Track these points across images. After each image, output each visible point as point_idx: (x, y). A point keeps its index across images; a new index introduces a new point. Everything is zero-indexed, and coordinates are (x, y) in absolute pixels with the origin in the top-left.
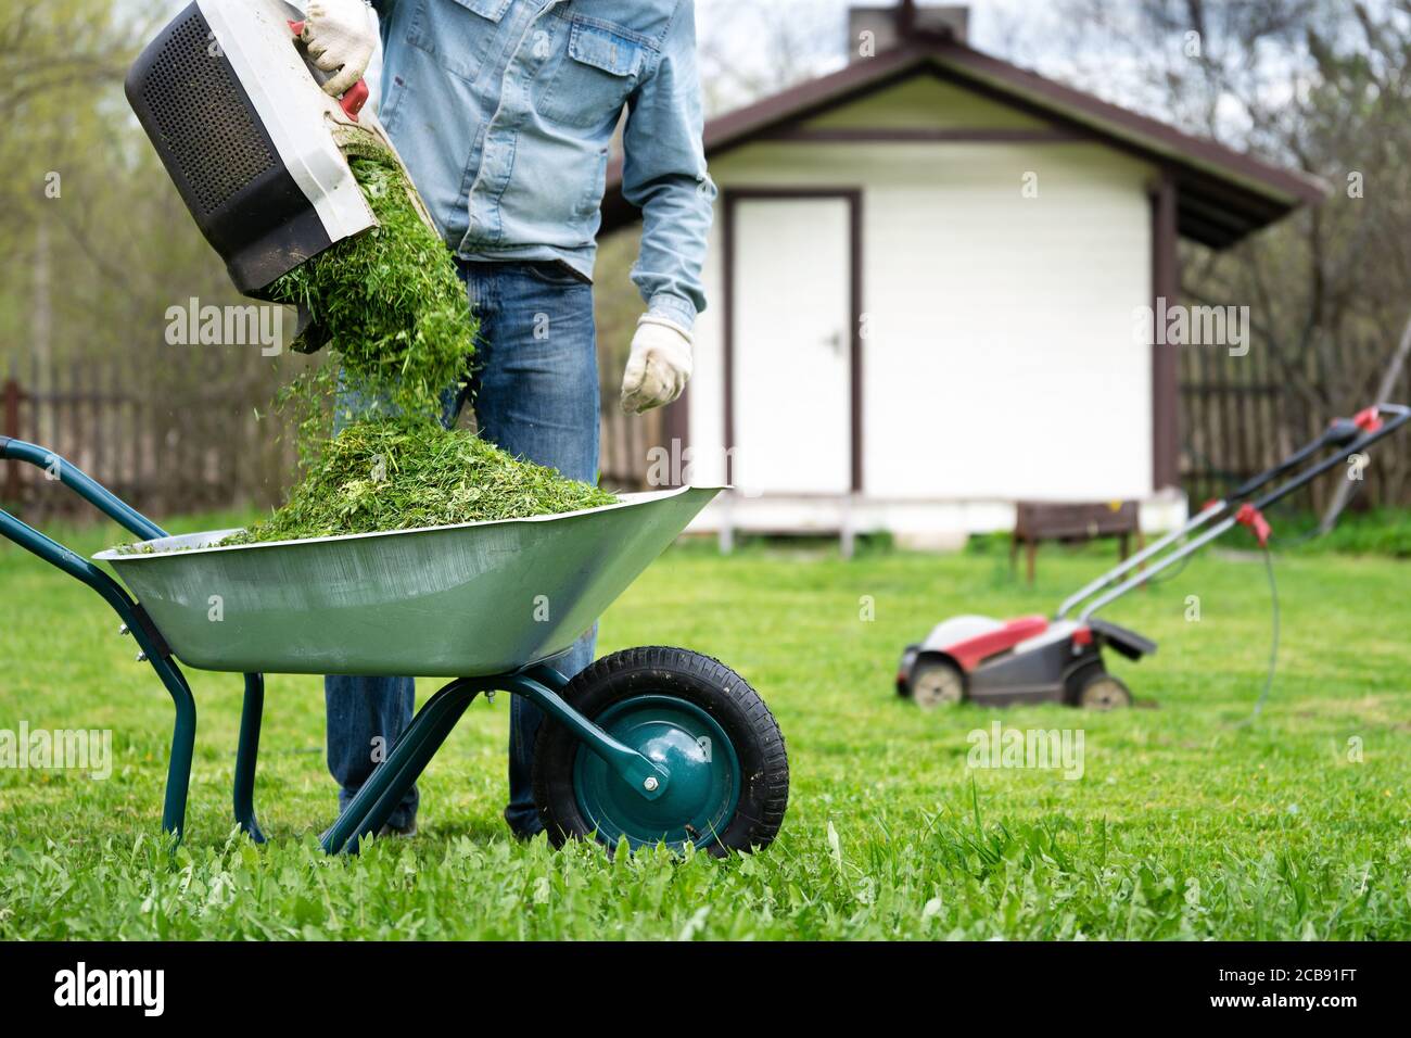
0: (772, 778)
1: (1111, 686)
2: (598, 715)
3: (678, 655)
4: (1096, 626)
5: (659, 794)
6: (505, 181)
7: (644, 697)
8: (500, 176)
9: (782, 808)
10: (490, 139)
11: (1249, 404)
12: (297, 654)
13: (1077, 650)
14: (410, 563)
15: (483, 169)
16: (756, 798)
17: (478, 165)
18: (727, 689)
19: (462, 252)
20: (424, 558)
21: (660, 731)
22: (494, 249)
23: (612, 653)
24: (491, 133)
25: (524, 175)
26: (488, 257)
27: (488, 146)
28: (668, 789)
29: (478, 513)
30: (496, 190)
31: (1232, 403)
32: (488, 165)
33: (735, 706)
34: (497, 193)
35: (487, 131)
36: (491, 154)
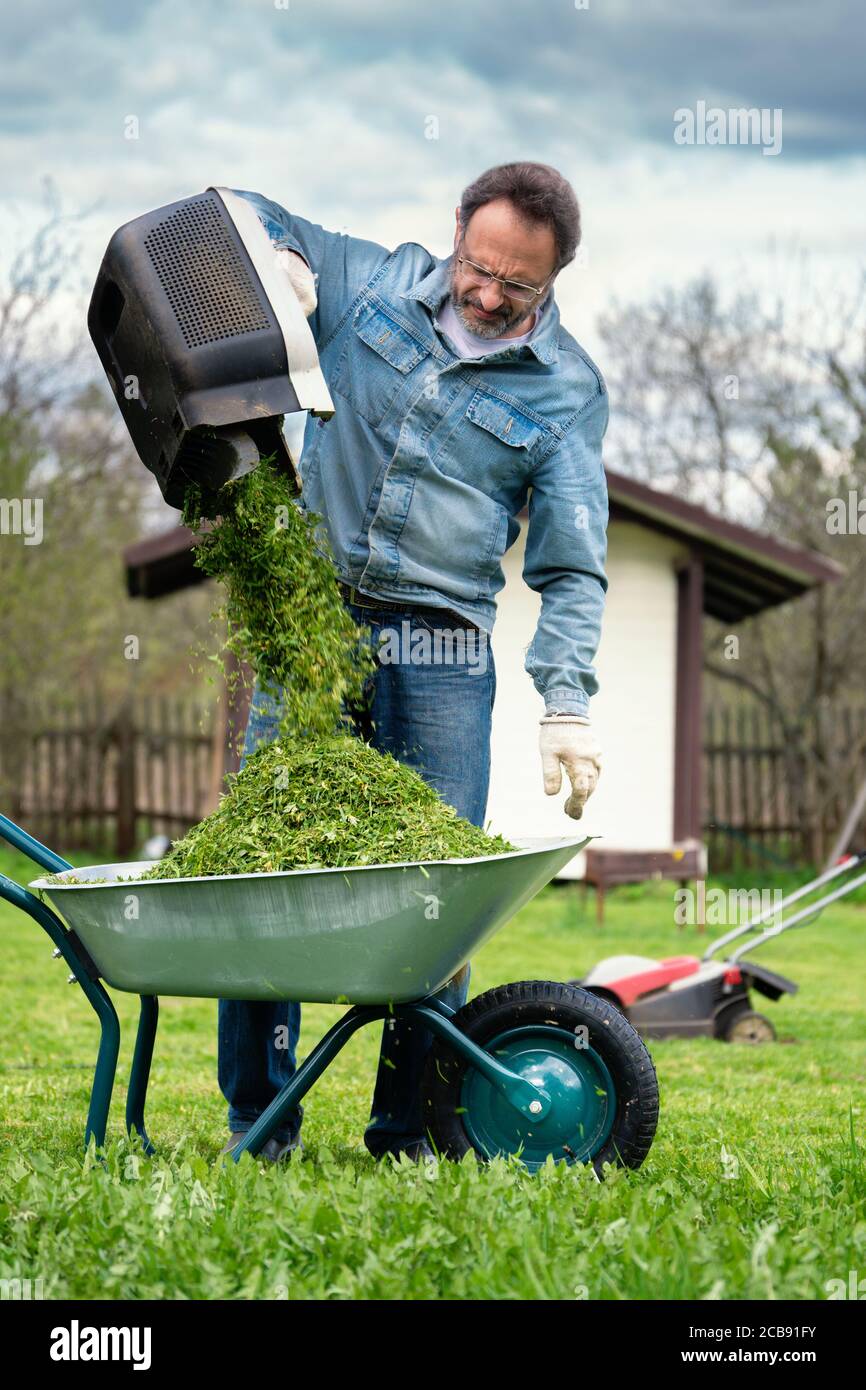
0: (647, 1104)
1: (757, 1022)
2: (486, 1042)
3: (561, 989)
4: (743, 967)
5: (542, 1117)
6: (402, 521)
7: (528, 1027)
8: (396, 515)
9: (652, 1133)
10: (388, 480)
11: (750, 763)
12: (223, 980)
13: (727, 989)
14: (336, 899)
15: (381, 506)
16: (631, 1123)
17: (376, 503)
18: (607, 1022)
19: (362, 586)
20: (350, 895)
21: (539, 1058)
22: (392, 587)
23: (498, 986)
24: (389, 475)
25: (420, 517)
26: (386, 597)
27: (386, 486)
28: (550, 1112)
29: (394, 856)
30: (393, 528)
31: (735, 763)
32: (385, 503)
33: (614, 1037)
34: (395, 533)
35: (387, 472)
36: (389, 493)
